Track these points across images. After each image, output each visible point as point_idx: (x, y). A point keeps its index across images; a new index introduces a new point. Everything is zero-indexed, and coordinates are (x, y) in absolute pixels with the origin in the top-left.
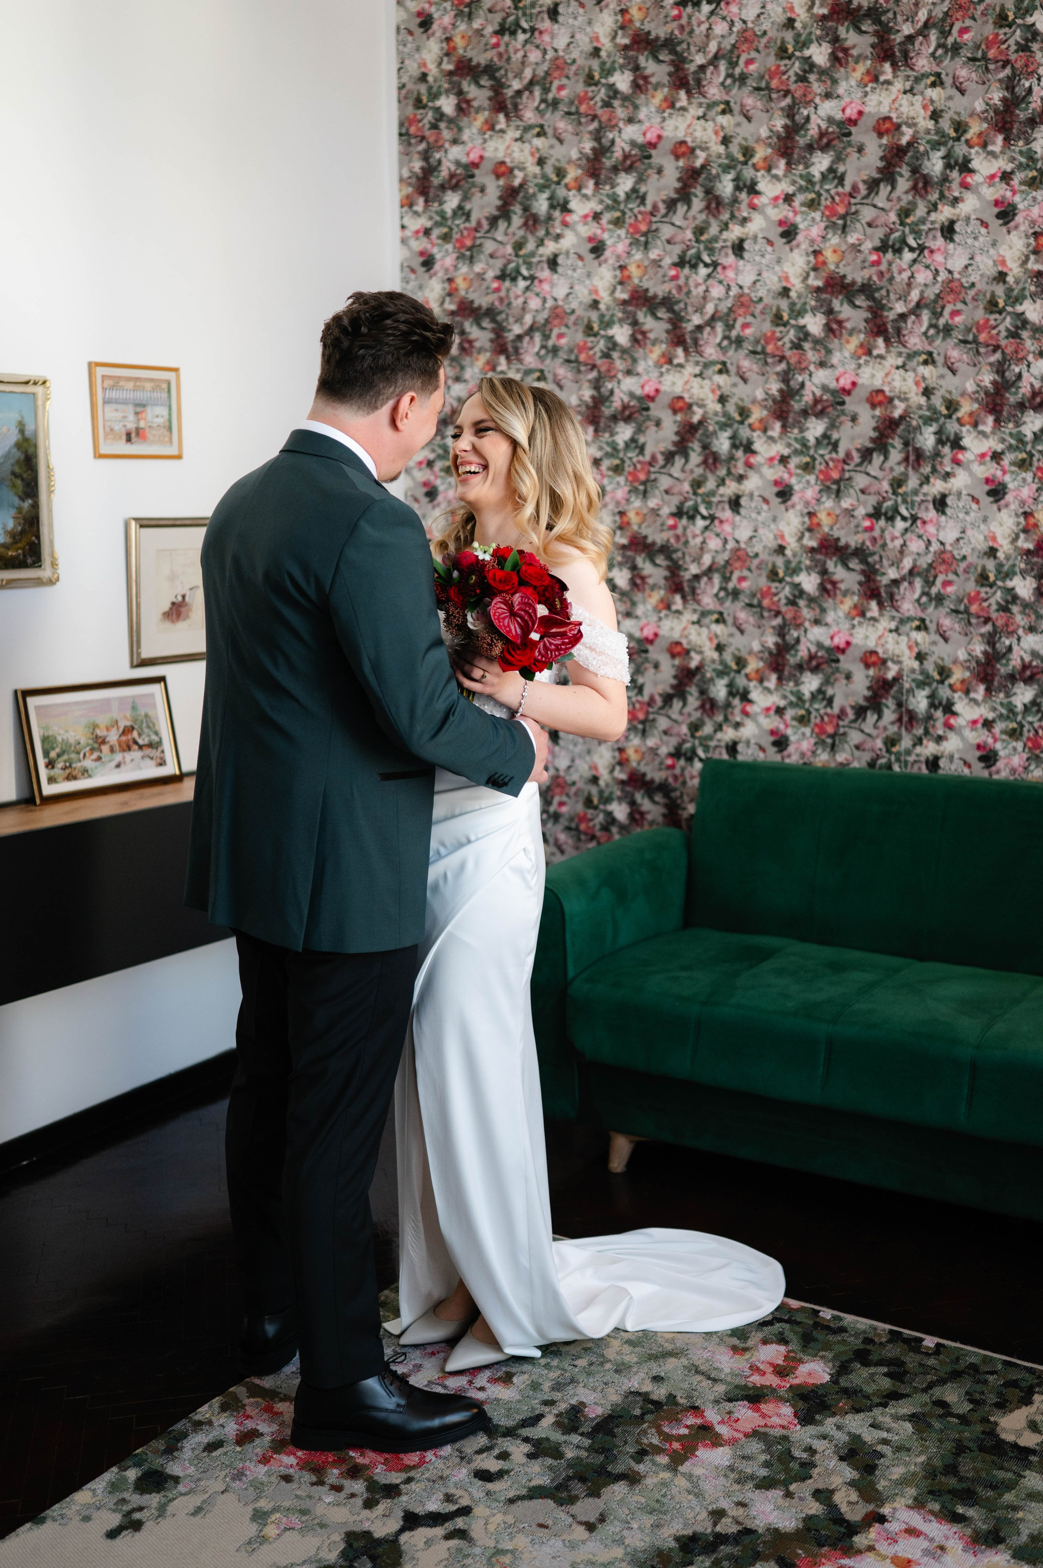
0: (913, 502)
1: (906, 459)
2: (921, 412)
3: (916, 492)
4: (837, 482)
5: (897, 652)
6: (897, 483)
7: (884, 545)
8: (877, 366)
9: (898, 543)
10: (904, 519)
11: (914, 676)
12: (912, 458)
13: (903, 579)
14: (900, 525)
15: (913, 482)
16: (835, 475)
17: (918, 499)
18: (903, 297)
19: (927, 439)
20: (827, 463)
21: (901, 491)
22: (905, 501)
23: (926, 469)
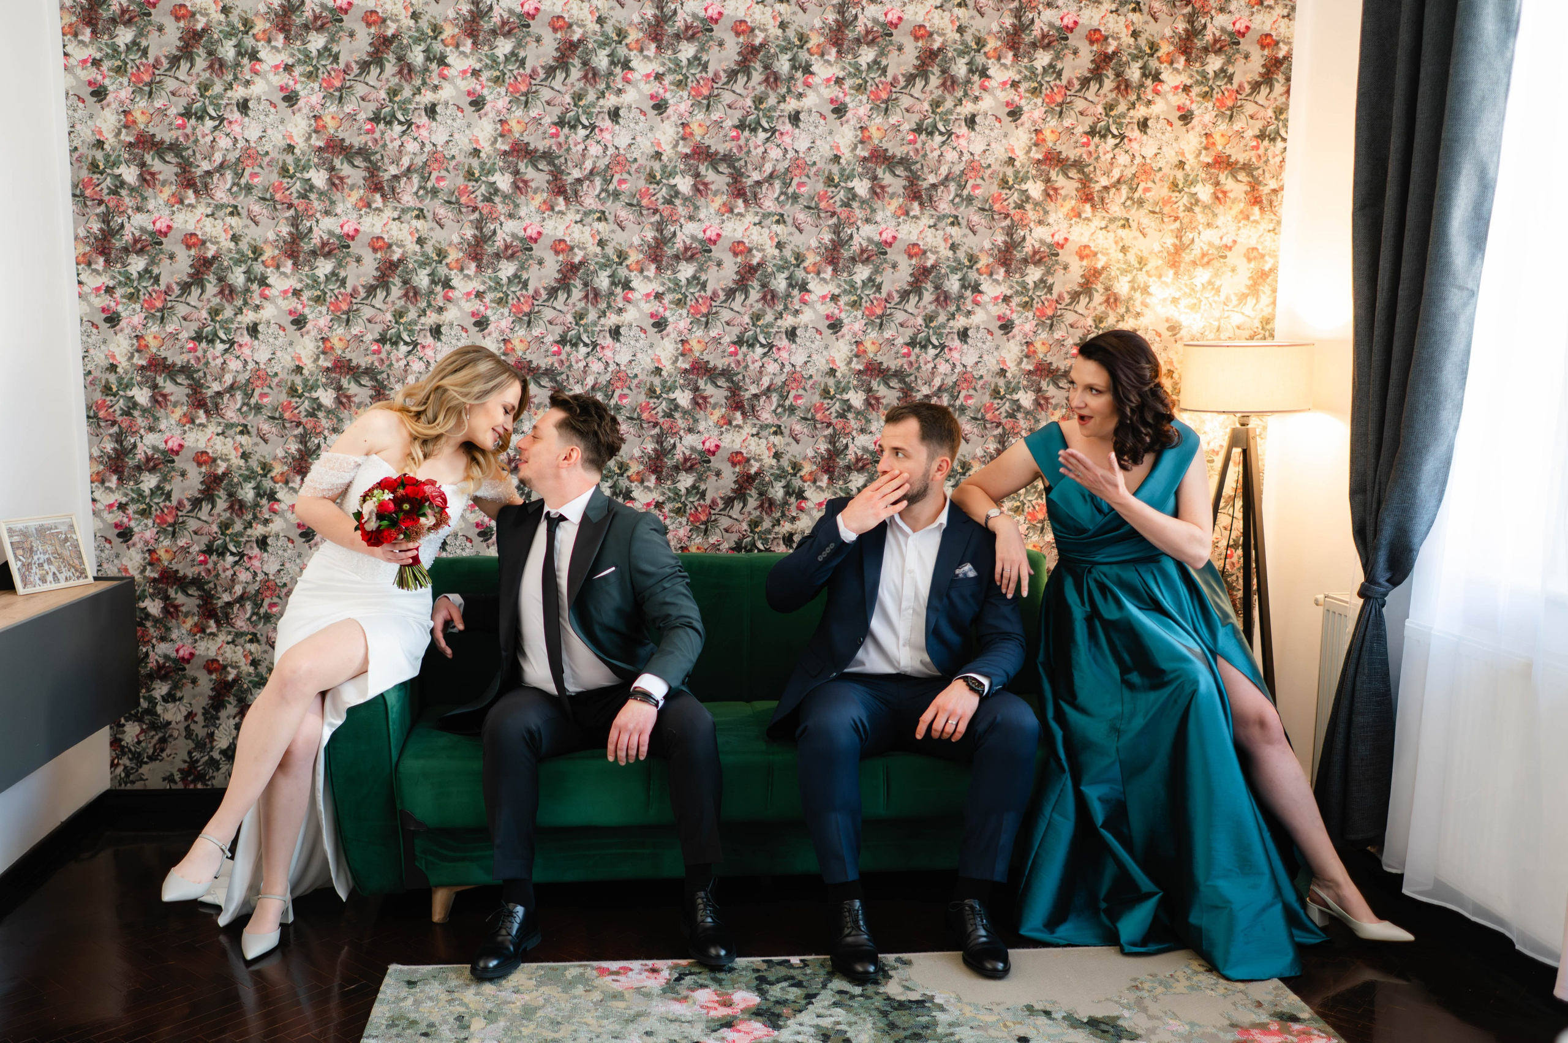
0: (593, 332)
1: (586, 296)
2: (597, 260)
3: (595, 324)
4: (528, 314)
6: (579, 316)
7: (570, 366)
8: (558, 220)
9: (582, 364)
10: (586, 345)
12: (591, 296)
14: (583, 350)
15: (592, 315)
16: (526, 309)
17: (597, 329)
18: (579, 165)
19: (603, 281)
20: (519, 299)
21: (582, 322)
22: (586, 331)
23: (603, 305)
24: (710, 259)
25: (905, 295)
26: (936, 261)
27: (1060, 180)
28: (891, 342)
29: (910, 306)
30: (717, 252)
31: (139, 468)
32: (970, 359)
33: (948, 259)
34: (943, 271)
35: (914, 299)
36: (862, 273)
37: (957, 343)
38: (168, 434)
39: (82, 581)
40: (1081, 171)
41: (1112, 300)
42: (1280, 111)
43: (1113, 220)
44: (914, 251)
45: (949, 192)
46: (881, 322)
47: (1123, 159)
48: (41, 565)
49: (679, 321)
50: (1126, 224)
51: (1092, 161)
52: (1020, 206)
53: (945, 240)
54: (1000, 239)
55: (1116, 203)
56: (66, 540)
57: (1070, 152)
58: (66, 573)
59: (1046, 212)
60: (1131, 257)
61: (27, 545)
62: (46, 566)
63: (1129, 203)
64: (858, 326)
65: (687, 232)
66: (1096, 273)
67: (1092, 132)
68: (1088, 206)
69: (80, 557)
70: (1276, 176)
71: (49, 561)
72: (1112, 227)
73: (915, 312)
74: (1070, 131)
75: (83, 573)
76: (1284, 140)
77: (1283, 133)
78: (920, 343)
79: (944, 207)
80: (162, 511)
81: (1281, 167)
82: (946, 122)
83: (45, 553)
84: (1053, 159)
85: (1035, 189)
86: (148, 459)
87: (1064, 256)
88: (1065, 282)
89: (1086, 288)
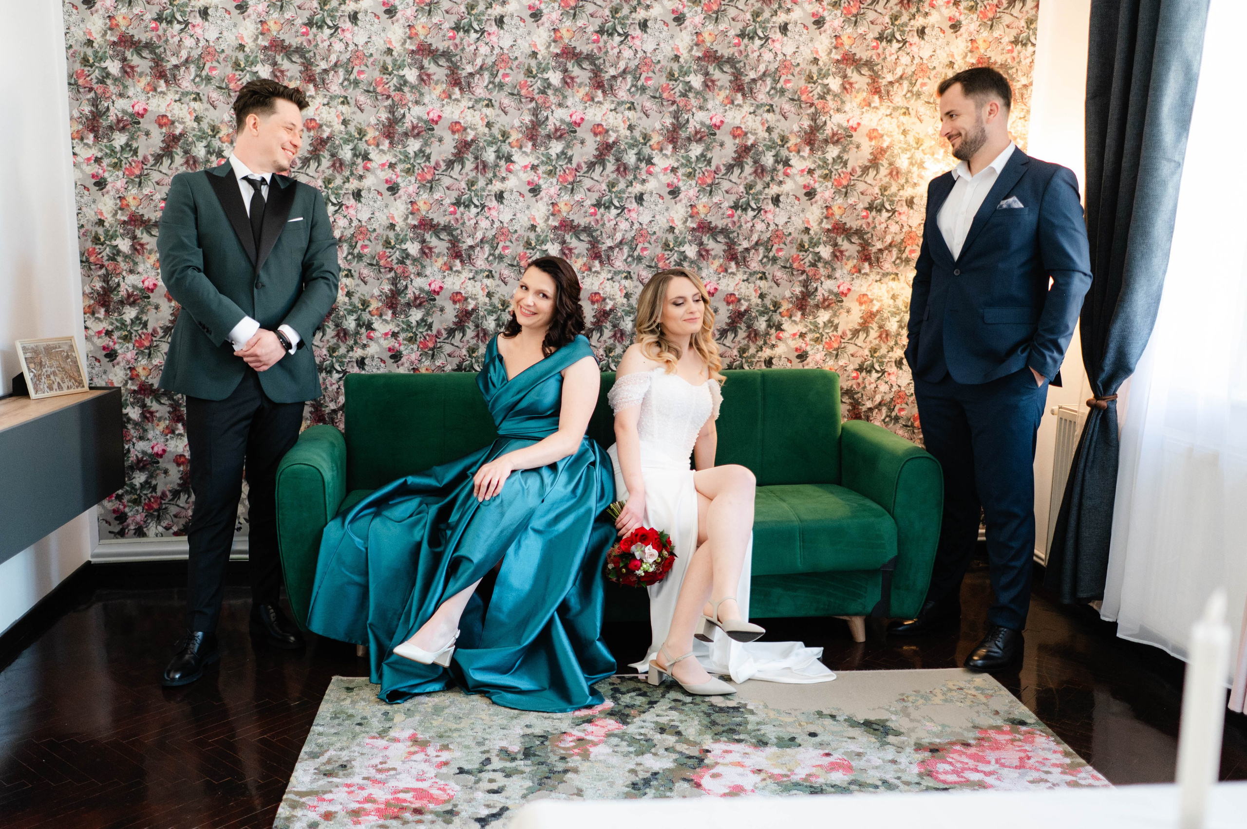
0: (482, 196)
1: (477, 168)
2: (485, 138)
3: (483, 190)
4: (430, 182)
5: (474, 292)
6: (471, 184)
7: (464, 224)
8: (455, 106)
9: (473, 222)
10: (476, 206)
11: (486, 307)
12: (480, 167)
13: (477, 245)
14: (474, 210)
15: (481, 183)
16: (429, 177)
17: (485, 194)
18: (471, 62)
19: (490, 156)
20: (423, 169)
21: (473, 188)
22: (476, 195)
23: (490, 175)
24: (575, 138)
25: (730, 168)
26: (755, 141)
27: (854, 76)
28: (718, 205)
29: (734, 177)
30: (581, 132)
31: (122, 303)
32: (781, 220)
33: (765, 139)
34: (760, 149)
35: (737, 171)
36: (696, 150)
37: (771, 207)
38: (145, 276)
39: (80, 390)
40: (871, 69)
41: (895, 173)
42: (1030, 22)
43: (896, 109)
44: (737, 132)
45: (766, 86)
46: (711, 189)
47: (905, 59)
48: (48, 376)
49: (550, 187)
50: (907, 112)
51: (880, 61)
52: (822, 97)
53: (763, 124)
54: (806, 123)
55: (899, 94)
56: (68, 357)
57: (863, 54)
58: (68, 383)
59: (843, 102)
60: (910, 139)
61: (37, 360)
62: (52, 377)
63: (909, 95)
64: (692, 193)
65: (557, 117)
66: (883, 151)
67: (880, 38)
68: (876, 97)
69: (78, 371)
70: (1027, 74)
71: (54, 373)
72: (895, 114)
73: (738, 181)
74: (863, 37)
75: (80, 383)
76: (1034, 45)
77: (1032, 39)
78: (742, 206)
79: (762, 97)
80: (141, 337)
81: (1030, 67)
82: (764, 29)
83: (51, 367)
84: (849, 59)
85: (834, 83)
86: (129, 296)
87: (857, 137)
88: (857, 158)
89: (874, 163)
